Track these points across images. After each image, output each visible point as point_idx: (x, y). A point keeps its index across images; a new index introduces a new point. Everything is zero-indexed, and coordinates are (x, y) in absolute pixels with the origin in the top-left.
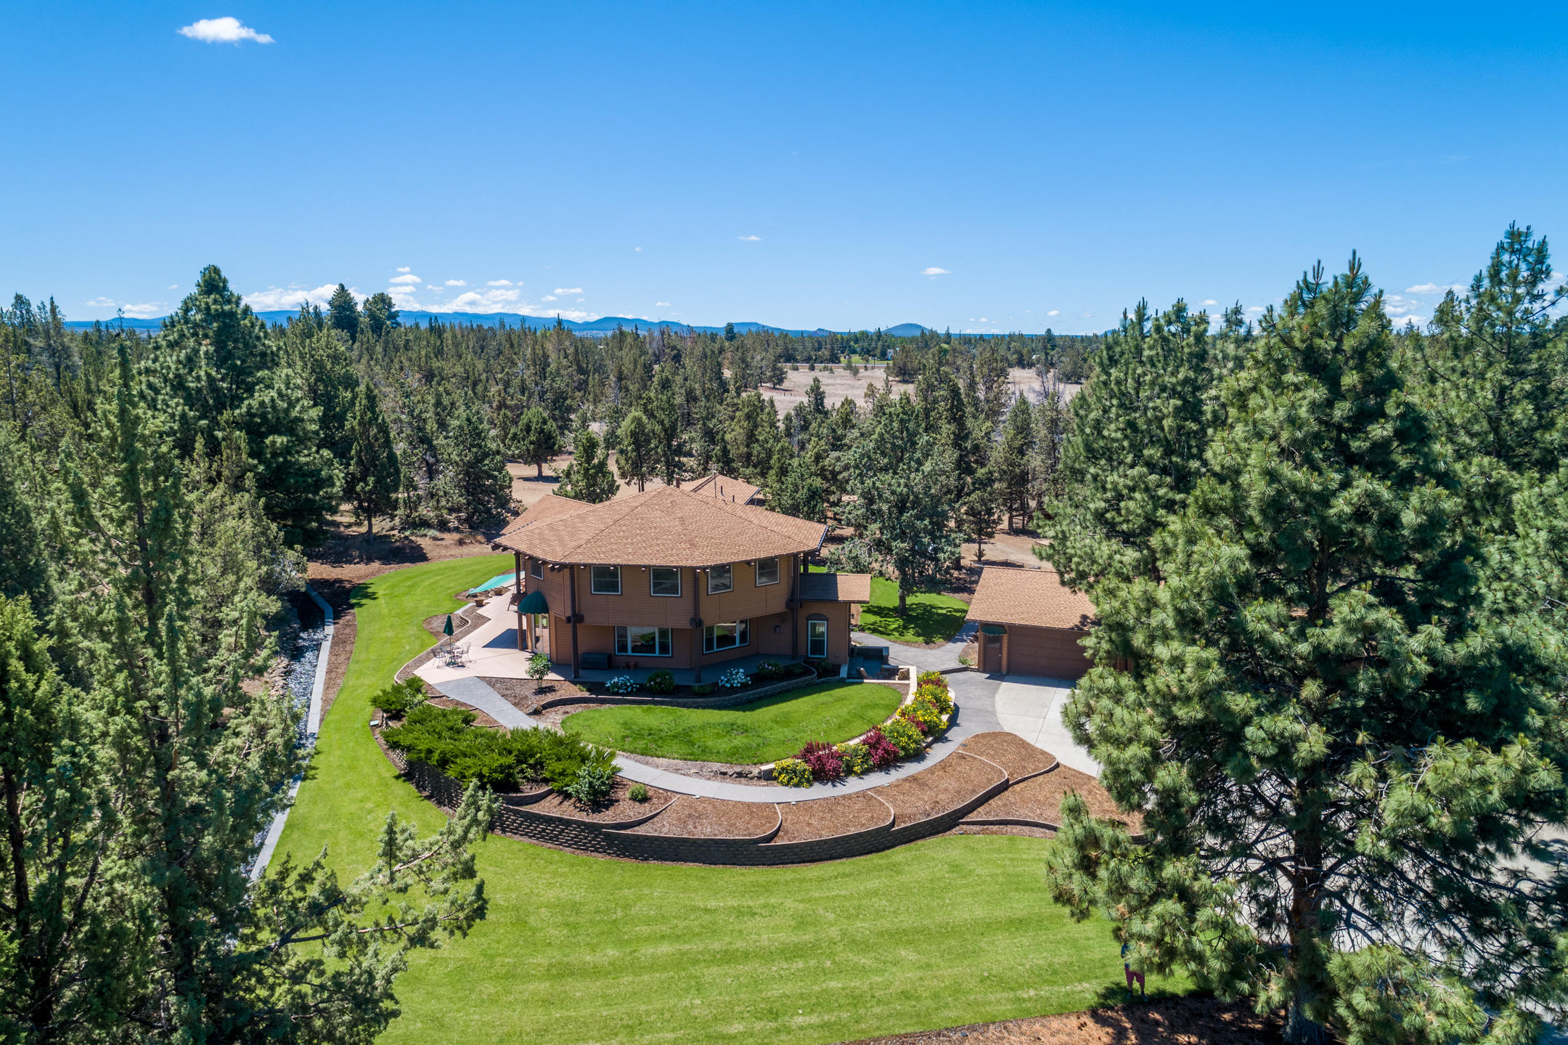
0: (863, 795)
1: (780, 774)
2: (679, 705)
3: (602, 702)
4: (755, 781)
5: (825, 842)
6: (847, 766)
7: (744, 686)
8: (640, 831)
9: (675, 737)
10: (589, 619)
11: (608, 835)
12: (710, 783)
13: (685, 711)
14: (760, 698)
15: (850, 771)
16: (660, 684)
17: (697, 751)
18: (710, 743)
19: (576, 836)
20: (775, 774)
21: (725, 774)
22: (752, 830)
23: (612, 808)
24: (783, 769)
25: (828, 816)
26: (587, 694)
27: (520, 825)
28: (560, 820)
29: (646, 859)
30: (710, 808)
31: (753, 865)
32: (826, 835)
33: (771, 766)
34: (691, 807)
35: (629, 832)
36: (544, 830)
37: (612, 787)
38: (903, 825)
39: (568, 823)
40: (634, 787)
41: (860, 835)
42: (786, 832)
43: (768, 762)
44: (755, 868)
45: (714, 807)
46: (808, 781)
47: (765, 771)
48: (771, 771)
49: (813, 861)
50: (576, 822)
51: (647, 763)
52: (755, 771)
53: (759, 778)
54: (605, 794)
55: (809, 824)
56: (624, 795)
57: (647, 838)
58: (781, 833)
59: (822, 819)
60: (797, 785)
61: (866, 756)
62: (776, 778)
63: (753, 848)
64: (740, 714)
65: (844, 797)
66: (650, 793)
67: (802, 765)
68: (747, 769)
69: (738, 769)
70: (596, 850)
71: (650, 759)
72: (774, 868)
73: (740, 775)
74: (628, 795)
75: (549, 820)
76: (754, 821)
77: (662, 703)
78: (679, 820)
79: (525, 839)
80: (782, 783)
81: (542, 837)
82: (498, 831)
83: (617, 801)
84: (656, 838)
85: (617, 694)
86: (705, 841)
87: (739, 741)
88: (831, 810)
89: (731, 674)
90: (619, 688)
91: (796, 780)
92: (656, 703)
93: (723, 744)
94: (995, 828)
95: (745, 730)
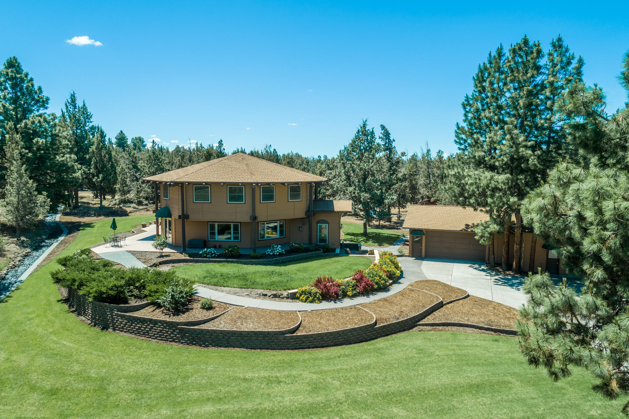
0: (354, 307)
1: (301, 295)
2: (241, 263)
3: (197, 262)
4: (285, 299)
5: (331, 333)
6: (343, 292)
7: (281, 254)
8: (204, 327)
9: (237, 277)
10: (192, 218)
11: (182, 330)
12: (256, 300)
13: (245, 266)
14: (290, 261)
15: (345, 295)
16: (231, 252)
17: (248, 283)
18: (258, 280)
19: (161, 331)
20: (298, 295)
21: (265, 295)
22: (280, 326)
23: (187, 313)
24: (303, 292)
25: (333, 318)
26: (188, 258)
27: (125, 325)
28: (150, 320)
29: (207, 346)
30: (253, 313)
31: (281, 349)
32: (332, 329)
33: (296, 291)
34: (241, 313)
35: (196, 327)
36: (140, 328)
37: (190, 301)
38: (382, 325)
39: (155, 322)
40: (203, 301)
41: (354, 329)
42: (305, 328)
43: (293, 289)
44: (283, 351)
45: (256, 313)
46: (319, 299)
47: (291, 293)
48: (295, 294)
49: (323, 347)
50: (160, 321)
51: (217, 290)
52: (285, 294)
53: (287, 298)
54: (184, 305)
55: (320, 323)
56: (197, 306)
57: (208, 331)
58: (301, 328)
59: (328, 320)
60: (311, 302)
61: (354, 287)
62: (298, 298)
63: (281, 337)
64: (278, 267)
65: (342, 308)
66: (214, 305)
67: (314, 290)
68: (280, 292)
69: (274, 292)
70: (173, 341)
71: (219, 288)
72: (296, 351)
73: (275, 296)
74: (200, 306)
75: (143, 321)
76: (283, 321)
77: (232, 262)
78: (232, 320)
79: (128, 335)
80: (302, 301)
81: (139, 333)
82: (110, 330)
83: (192, 309)
84: (214, 331)
85: (206, 257)
86: (248, 333)
87: (275, 279)
88: (334, 315)
89: (274, 248)
90: (207, 255)
91: (311, 298)
92: (228, 262)
93: (266, 280)
94: (441, 328)
95: (280, 274)
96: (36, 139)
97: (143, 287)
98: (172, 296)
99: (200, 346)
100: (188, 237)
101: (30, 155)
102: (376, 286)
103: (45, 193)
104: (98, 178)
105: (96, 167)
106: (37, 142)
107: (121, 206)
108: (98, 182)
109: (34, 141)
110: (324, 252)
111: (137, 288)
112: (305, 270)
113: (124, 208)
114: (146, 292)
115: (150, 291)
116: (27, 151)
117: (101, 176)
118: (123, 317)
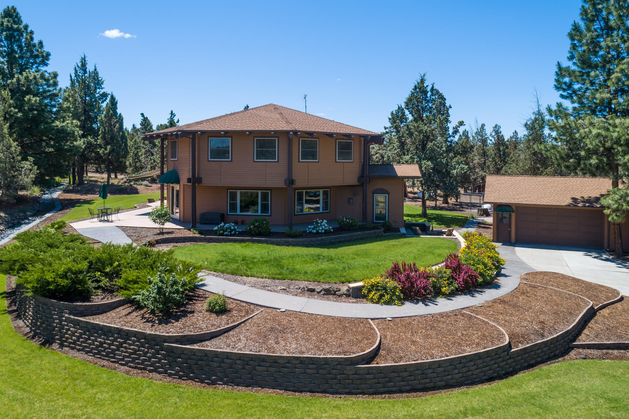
0: (457, 313)
1: (370, 291)
2: (273, 243)
3: (210, 241)
4: (343, 298)
5: (439, 364)
6: (434, 287)
7: (327, 232)
8: (210, 346)
9: (267, 262)
10: (206, 182)
11: (171, 350)
12: (298, 298)
13: (278, 247)
14: (340, 242)
15: (438, 292)
16: (258, 227)
17: (284, 271)
18: (298, 267)
19: (135, 352)
20: (365, 291)
21: (312, 290)
22: (347, 348)
23: (183, 320)
24: (372, 286)
25: (433, 333)
26: (198, 235)
27: (79, 338)
28: (119, 331)
29: (213, 383)
30: (296, 322)
31: (350, 393)
32: (439, 356)
33: (360, 284)
34: (274, 320)
35: (196, 347)
36: (101, 344)
37: (190, 298)
38: (521, 347)
39: (126, 335)
40: (211, 298)
41: (478, 356)
42: (389, 351)
43: (355, 281)
44: (353, 399)
45: (301, 321)
46: (399, 299)
47: (354, 288)
48: (360, 289)
49: (425, 389)
50: (136, 334)
51: (235, 281)
52: (344, 289)
53: (348, 296)
54: (179, 305)
55: (414, 342)
56: (201, 306)
57: (216, 354)
58: (382, 352)
59: (427, 336)
60: (388, 303)
61: (452, 279)
62: (365, 297)
63: (350, 370)
64: (326, 250)
65: (441, 315)
66: (229, 307)
67: (391, 283)
68: (335, 286)
69: (327, 286)
70: (155, 370)
71: (239, 278)
72: (377, 400)
73: (328, 293)
74: (206, 306)
75: (107, 331)
76: (349, 337)
77: (259, 242)
78: (259, 333)
79: (81, 356)
80: (372, 301)
81: (99, 353)
82: (55, 346)
83: (193, 312)
84: (228, 355)
85: (222, 235)
86: (289, 359)
87: (324, 265)
88: (433, 328)
89: (317, 223)
90: (224, 231)
91: (387, 297)
92: (254, 241)
93: (311, 268)
94: (615, 352)
95: (330, 259)
96: (28, 97)
97: (116, 274)
98: (159, 289)
99: (202, 382)
100: (200, 210)
101: (20, 115)
102: (480, 280)
103: (31, 159)
104: (106, 149)
105: (104, 138)
106: (30, 100)
107: (132, 183)
108: (105, 154)
109: (26, 99)
110: (385, 231)
111: (106, 275)
112: (366, 254)
113: (135, 186)
114: (120, 282)
115: (126, 280)
116: (17, 110)
117: (109, 147)
118: (76, 323)
